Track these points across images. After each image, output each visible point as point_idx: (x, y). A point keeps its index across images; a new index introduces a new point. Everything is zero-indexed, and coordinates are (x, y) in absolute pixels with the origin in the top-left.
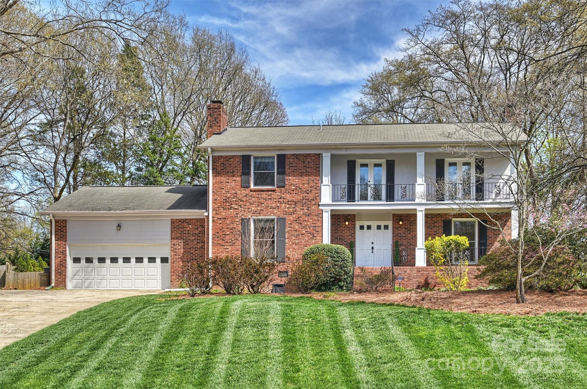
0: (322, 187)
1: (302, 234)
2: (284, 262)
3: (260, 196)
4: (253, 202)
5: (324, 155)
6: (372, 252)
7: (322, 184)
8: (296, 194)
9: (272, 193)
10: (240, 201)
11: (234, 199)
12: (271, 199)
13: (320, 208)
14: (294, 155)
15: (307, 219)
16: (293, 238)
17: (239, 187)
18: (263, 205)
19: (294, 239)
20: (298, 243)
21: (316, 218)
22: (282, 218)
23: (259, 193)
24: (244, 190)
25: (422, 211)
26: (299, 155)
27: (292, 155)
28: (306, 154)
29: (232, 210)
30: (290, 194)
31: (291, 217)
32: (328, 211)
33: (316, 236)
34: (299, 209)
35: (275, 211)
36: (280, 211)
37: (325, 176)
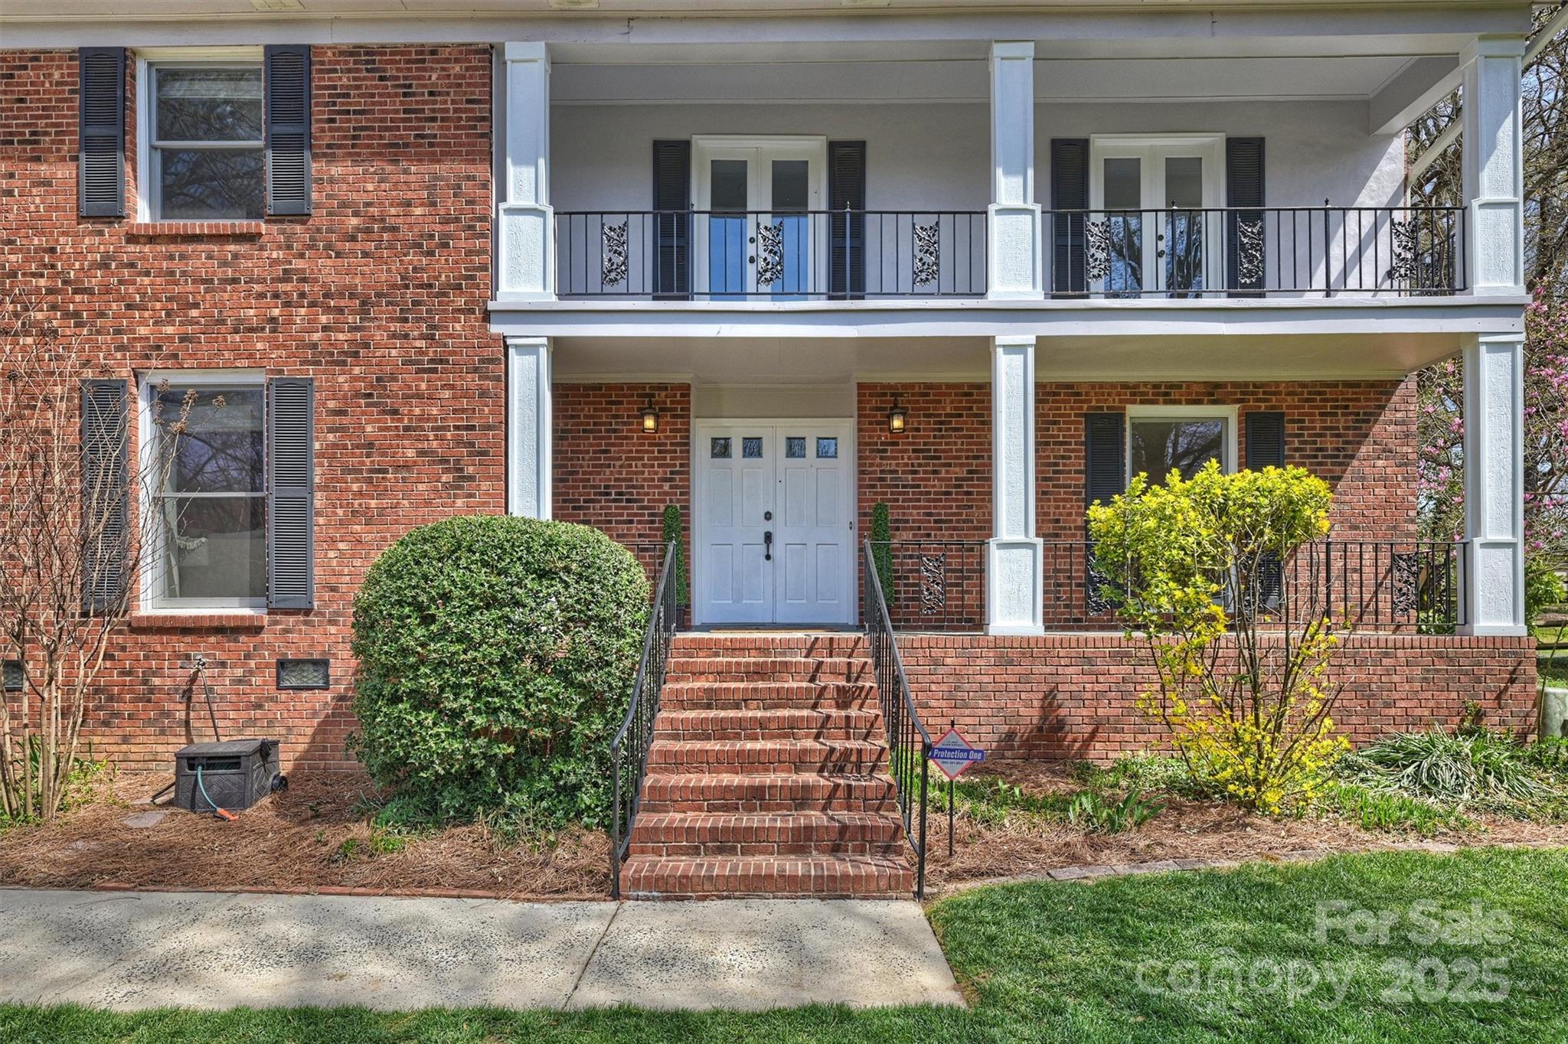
0: (504, 221)
1: (398, 468)
2: (308, 612)
3: (178, 266)
4: (144, 295)
5: (513, 50)
6: (768, 557)
7: (502, 206)
8: (365, 255)
9: (242, 248)
10: (76, 292)
11: (42, 282)
12: (235, 281)
13: (495, 329)
14: (354, 51)
15: (423, 386)
16: (355, 487)
17: (66, 218)
18: (194, 313)
19: (360, 494)
20: (382, 511)
21: (472, 381)
22: (292, 383)
23: (172, 248)
24: (92, 233)
25: (1019, 349)
26: (381, 50)
27: (341, 53)
28: (421, 49)
29: (29, 340)
30: (338, 255)
31: (341, 379)
32: (532, 349)
33: (471, 478)
34: (379, 336)
35: (259, 346)
36: (285, 347)
37: (517, 163)
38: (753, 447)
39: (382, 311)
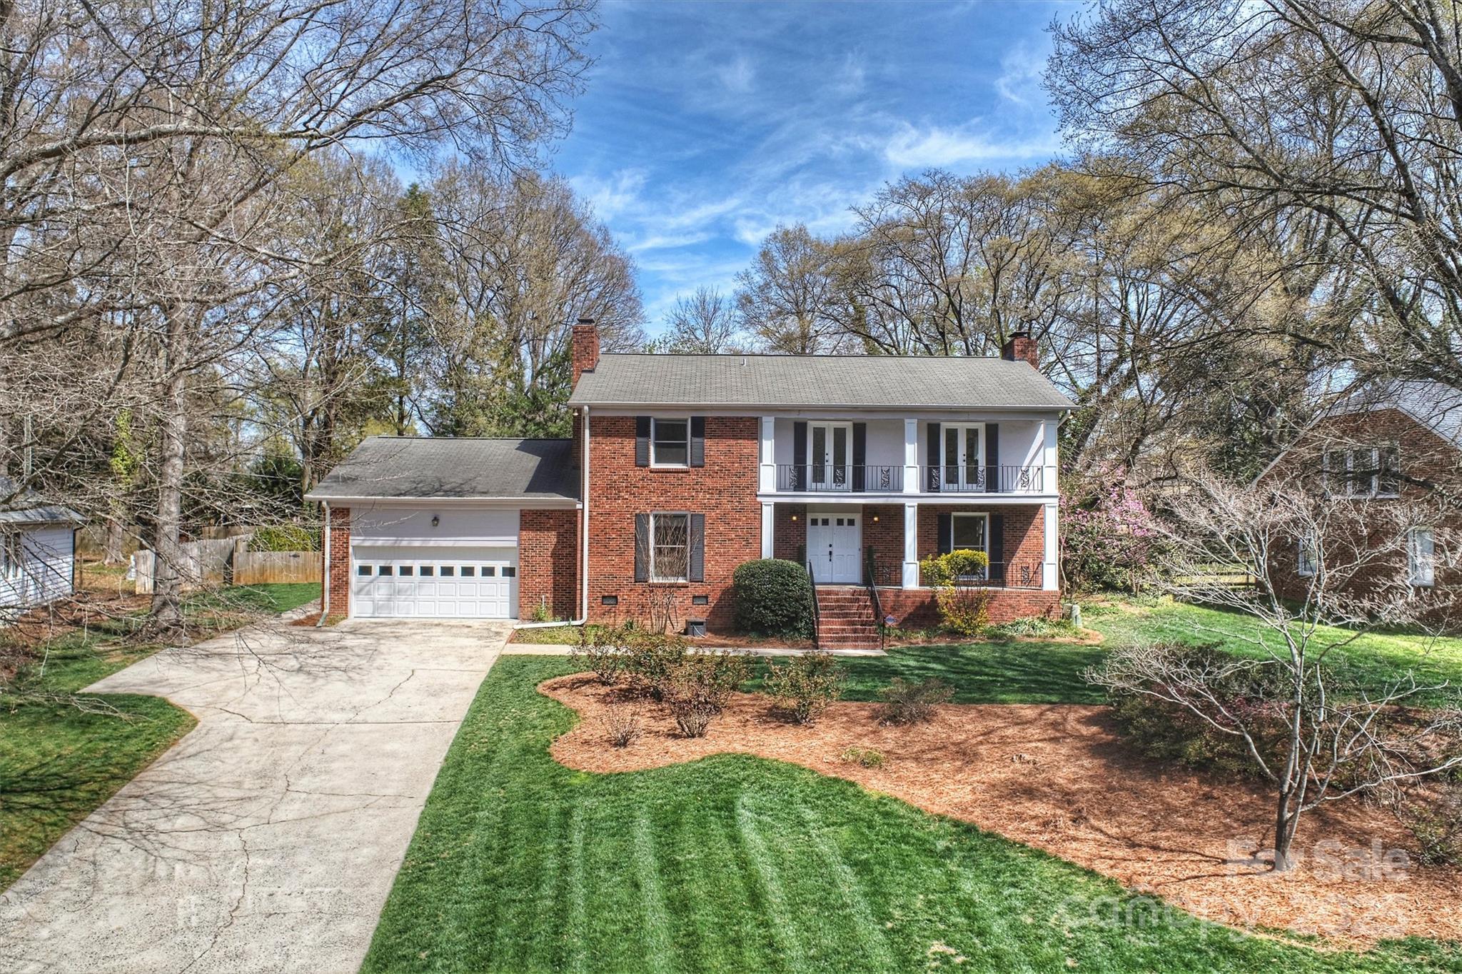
0: (761, 467)
1: (729, 540)
2: (702, 581)
3: (664, 480)
4: (654, 489)
5: (764, 419)
6: (831, 560)
7: (761, 464)
8: (720, 477)
9: (683, 475)
10: (634, 487)
11: (624, 484)
12: (682, 484)
13: (759, 499)
14: (717, 417)
15: (737, 516)
17: (631, 466)
18: (669, 494)
19: (718, 547)
20: (724, 553)
21: (752, 514)
22: (698, 514)
23: (663, 475)
24: (638, 470)
25: (913, 506)
26: (725, 417)
27: (714, 419)
28: (737, 418)
29: (620, 501)
30: (712, 477)
31: (713, 513)
32: (770, 505)
33: (751, 543)
34: (725, 501)
35: (689, 503)
36: (696, 504)
38: (825, 522)
39: (726, 494)
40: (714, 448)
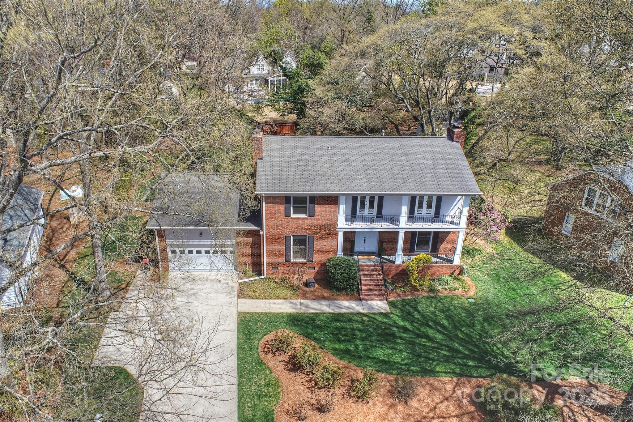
1: (324, 246)
2: (312, 262)
3: (297, 222)
4: (293, 226)
7: (339, 215)
8: (321, 221)
9: (305, 220)
10: (284, 225)
11: (280, 224)
12: (304, 224)
13: (337, 229)
15: (328, 236)
16: (319, 247)
17: (283, 216)
18: (299, 228)
20: (322, 250)
21: (334, 236)
22: (311, 236)
24: (286, 218)
25: (403, 232)
26: (324, 196)
27: (319, 196)
29: (278, 231)
30: (318, 221)
31: (318, 235)
32: (342, 232)
33: (333, 247)
34: (323, 230)
35: (307, 231)
36: (311, 231)
40: (318, 208)
